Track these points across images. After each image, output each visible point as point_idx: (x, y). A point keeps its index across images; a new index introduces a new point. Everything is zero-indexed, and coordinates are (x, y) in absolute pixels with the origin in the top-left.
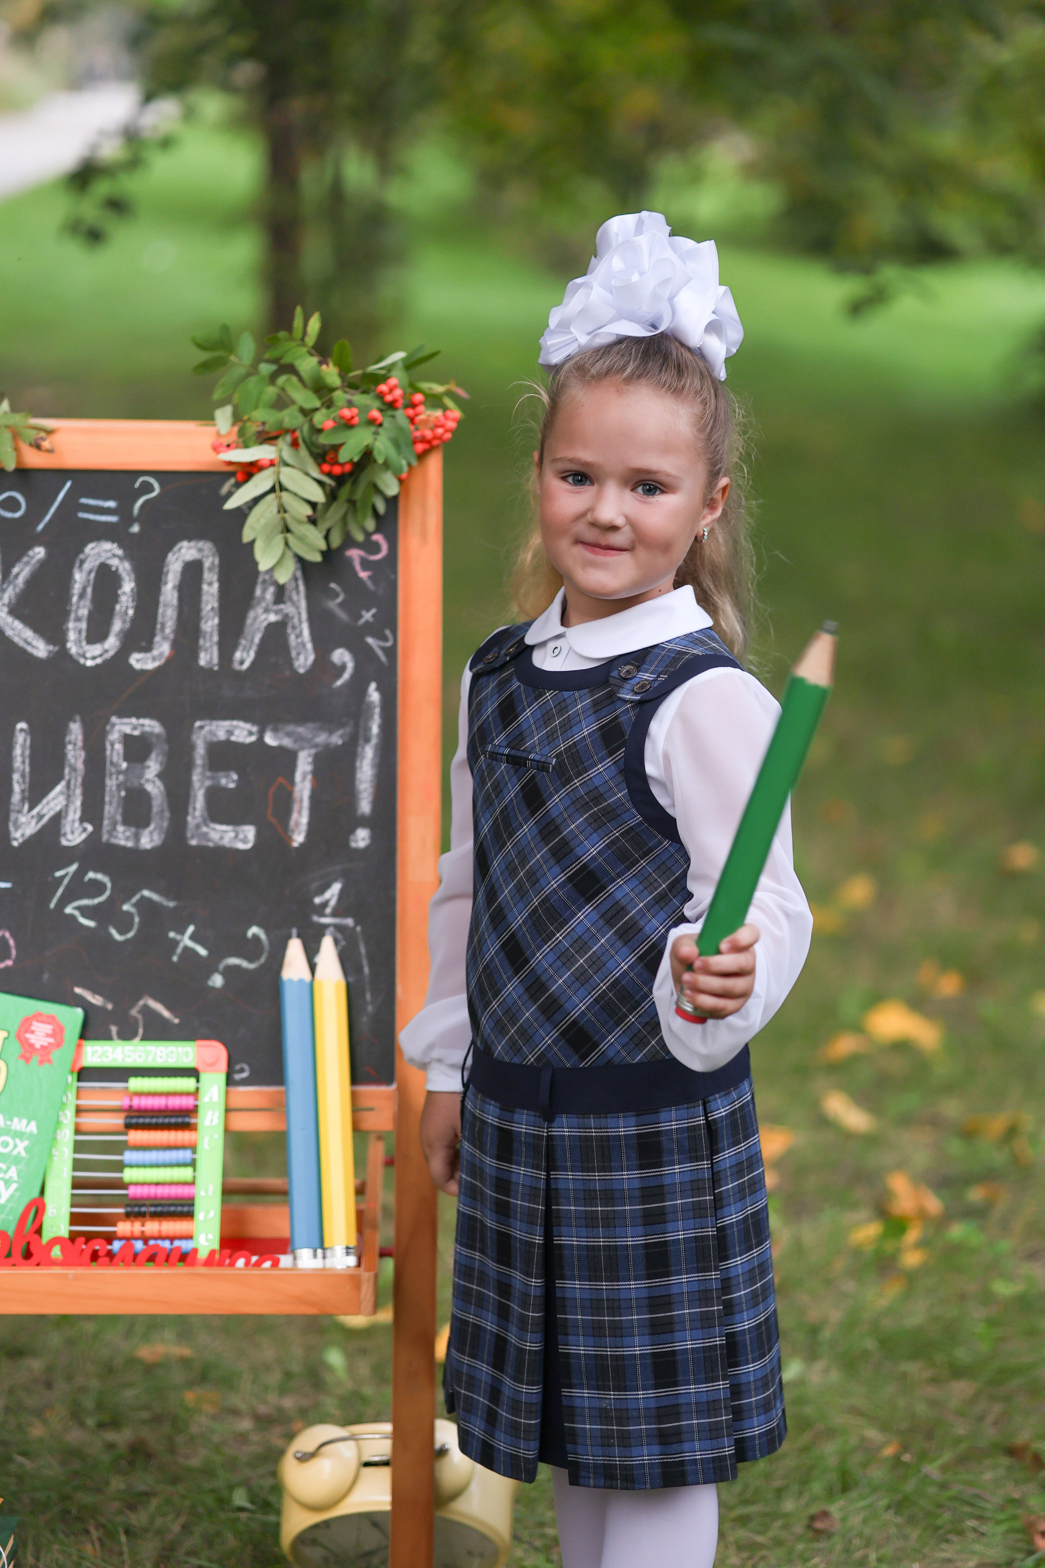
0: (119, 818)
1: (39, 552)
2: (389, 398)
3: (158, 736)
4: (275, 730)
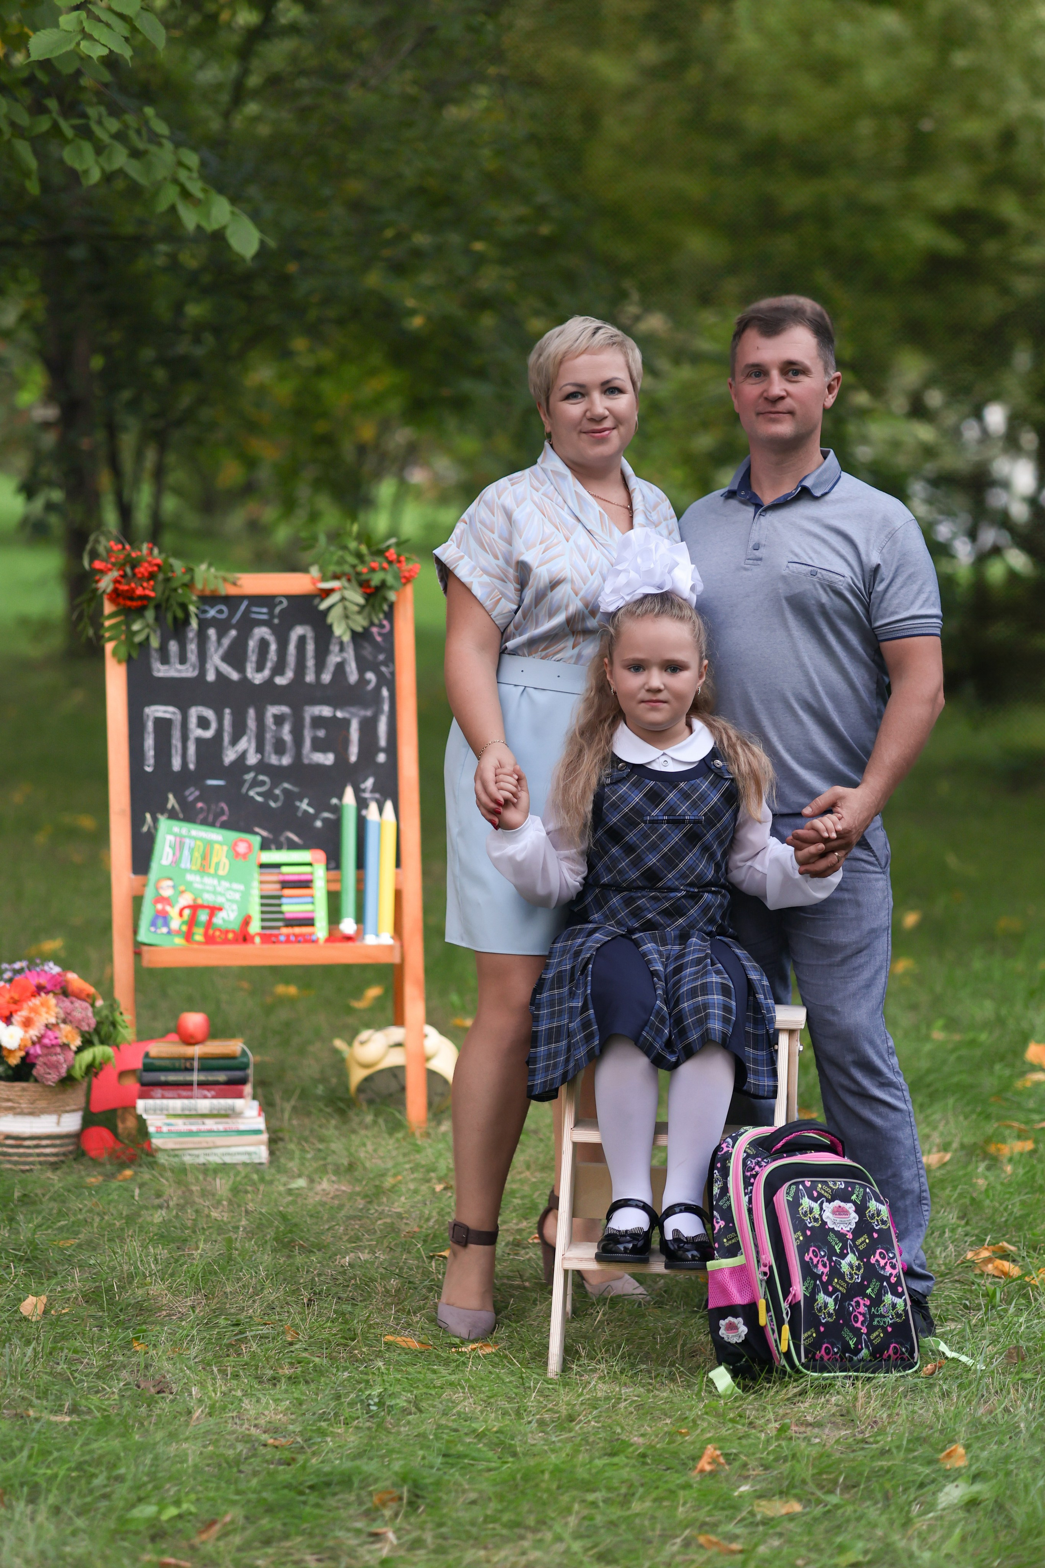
0: (272, 751)
1: (233, 633)
2: (390, 559)
3: (288, 714)
4: (341, 710)
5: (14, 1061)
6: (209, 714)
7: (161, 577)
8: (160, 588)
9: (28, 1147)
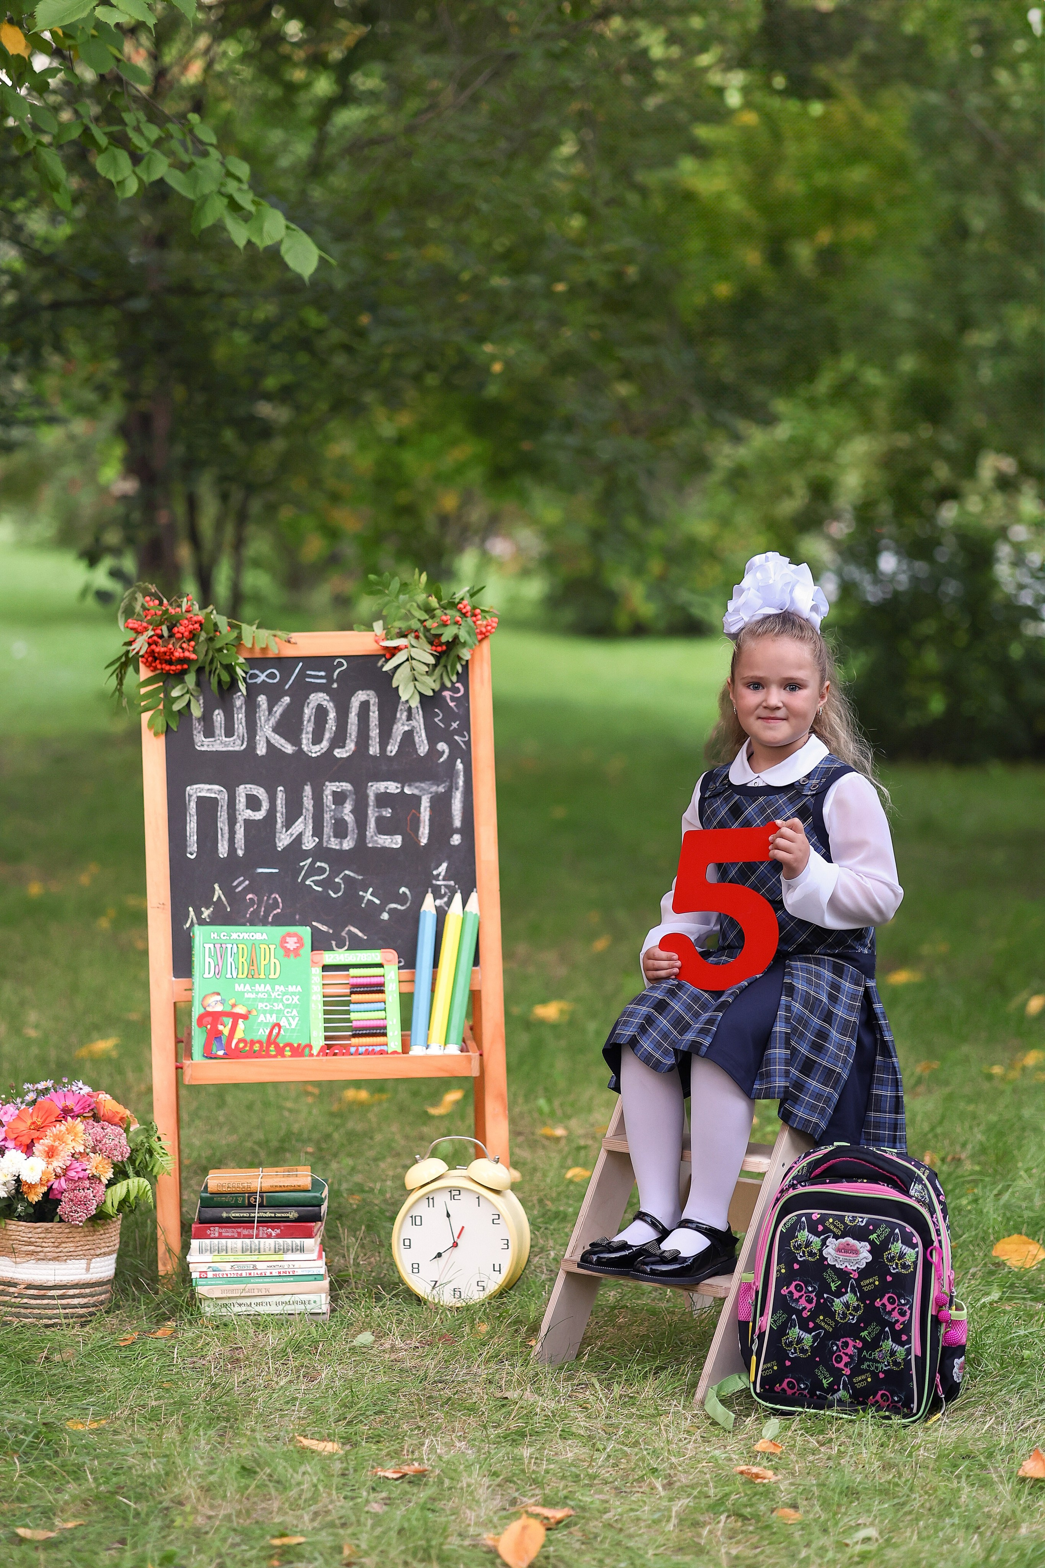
0: (332, 834)
1: (287, 700)
2: (464, 611)
3: (350, 791)
4: (410, 786)
5: (35, 1197)
6: (260, 792)
7: (203, 636)
8: (202, 649)
9: (52, 1298)
